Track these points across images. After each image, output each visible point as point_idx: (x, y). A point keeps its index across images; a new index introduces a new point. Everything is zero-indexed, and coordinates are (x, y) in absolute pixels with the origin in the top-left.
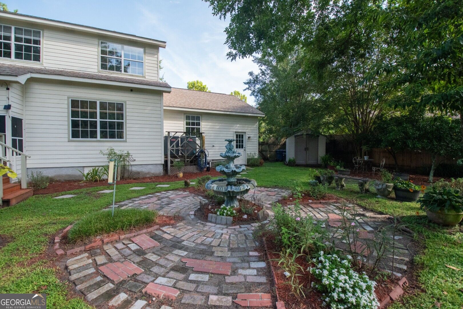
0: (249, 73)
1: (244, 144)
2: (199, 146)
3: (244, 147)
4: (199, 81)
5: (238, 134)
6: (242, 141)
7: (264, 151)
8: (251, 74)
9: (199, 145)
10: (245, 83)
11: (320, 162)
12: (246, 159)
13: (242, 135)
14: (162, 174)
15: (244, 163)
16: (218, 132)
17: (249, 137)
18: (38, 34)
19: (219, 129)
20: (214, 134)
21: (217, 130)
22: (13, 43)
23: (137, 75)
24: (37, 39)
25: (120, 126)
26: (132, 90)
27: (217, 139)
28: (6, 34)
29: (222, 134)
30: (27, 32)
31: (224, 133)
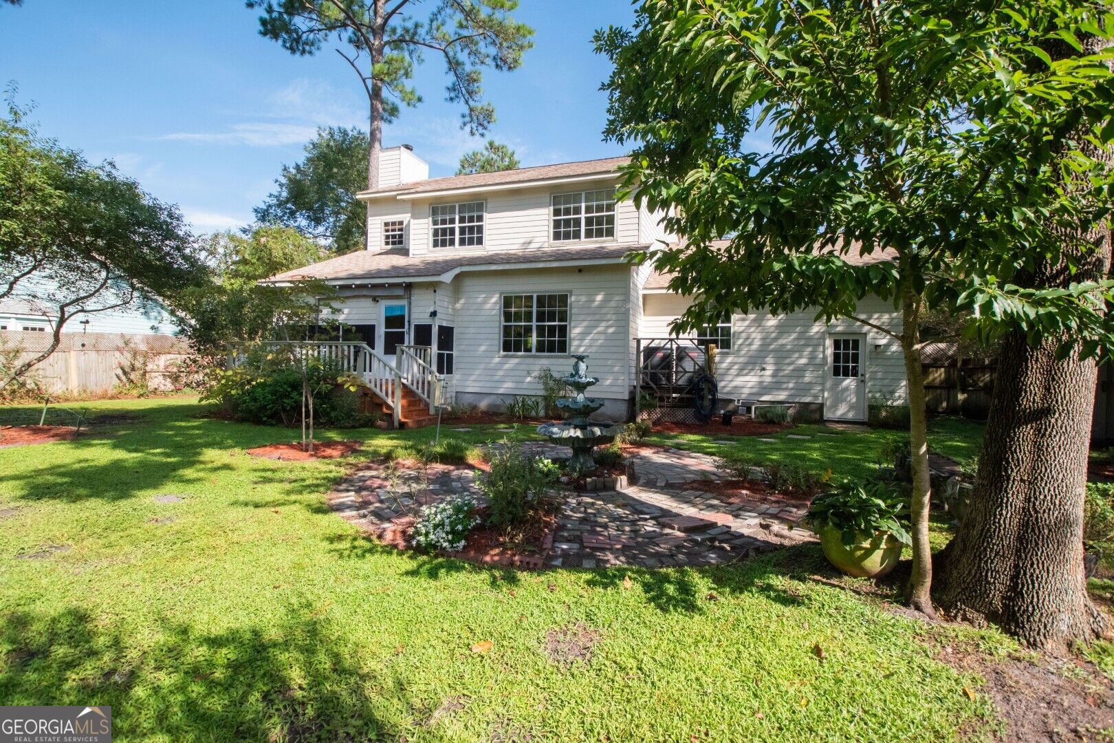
1: (860, 364)
3: (859, 373)
5: (842, 338)
6: (855, 356)
12: (867, 405)
13: (856, 343)
15: (859, 418)
16: (773, 335)
17: (877, 346)
18: (480, 207)
19: (777, 327)
20: (763, 339)
21: (772, 330)
22: (457, 225)
23: (604, 238)
24: (479, 214)
25: (563, 331)
26: (580, 271)
27: (772, 351)
28: (452, 216)
29: (788, 340)
30: (471, 208)
31: (794, 336)
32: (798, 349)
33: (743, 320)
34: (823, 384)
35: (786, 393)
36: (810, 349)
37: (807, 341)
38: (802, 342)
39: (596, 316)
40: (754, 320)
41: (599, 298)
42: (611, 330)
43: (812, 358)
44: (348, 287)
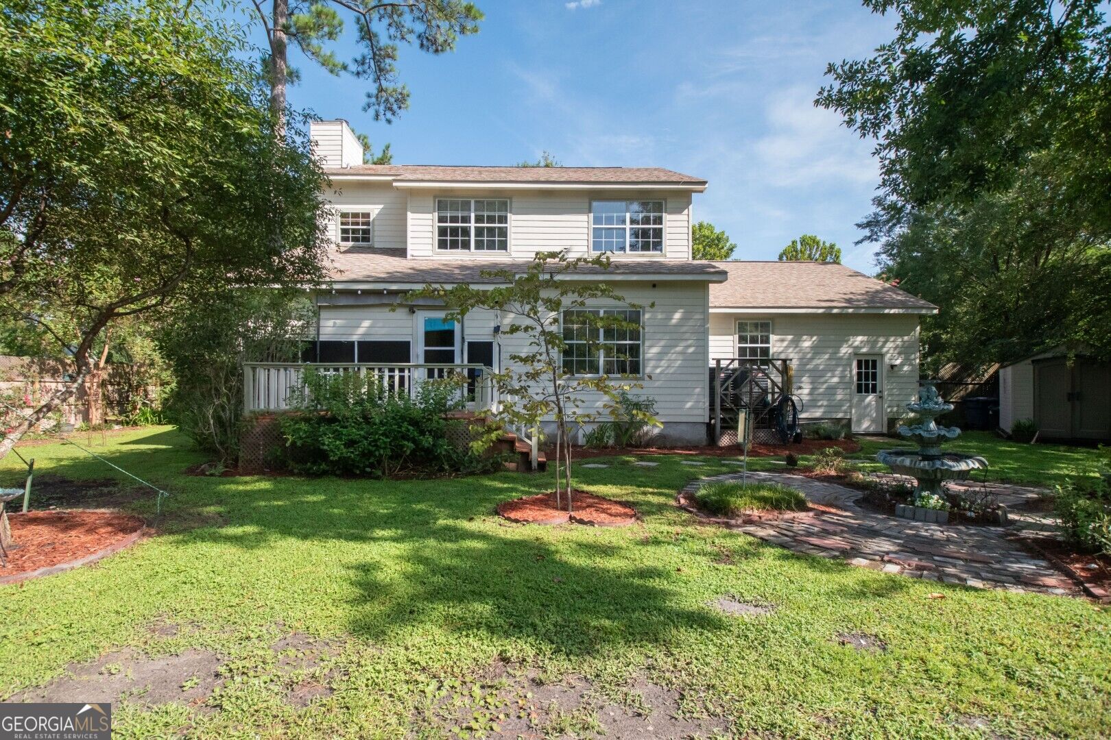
0: (873, 200)
1: (878, 382)
2: (778, 387)
3: (878, 390)
4: (705, 224)
5: (863, 358)
6: (874, 375)
9: (780, 385)
10: (859, 226)
12: (885, 419)
13: (874, 362)
14: (704, 443)
15: (879, 430)
16: (809, 356)
17: (893, 366)
18: (504, 206)
19: (812, 348)
20: (800, 359)
21: (808, 350)
22: (473, 225)
23: (651, 252)
24: (503, 214)
25: (635, 350)
26: (654, 286)
27: (809, 370)
28: (465, 214)
29: (821, 361)
30: (491, 206)
31: (827, 356)
32: (830, 369)
33: (782, 341)
34: (850, 401)
35: (822, 410)
36: (840, 369)
37: (836, 361)
38: (834, 363)
39: (675, 335)
40: (792, 341)
41: (677, 316)
42: (691, 350)
43: (843, 377)
44: (378, 293)
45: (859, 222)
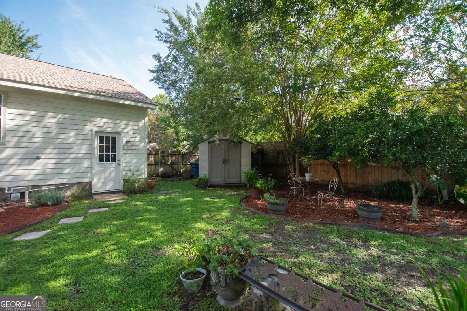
0: (155, 56)
1: (117, 154)
5: (105, 135)
7: (175, 164)
8: (157, 57)
11: (244, 179)
12: (121, 180)
15: (117, 189)
17: (128, 142)
45: (151, 69)
